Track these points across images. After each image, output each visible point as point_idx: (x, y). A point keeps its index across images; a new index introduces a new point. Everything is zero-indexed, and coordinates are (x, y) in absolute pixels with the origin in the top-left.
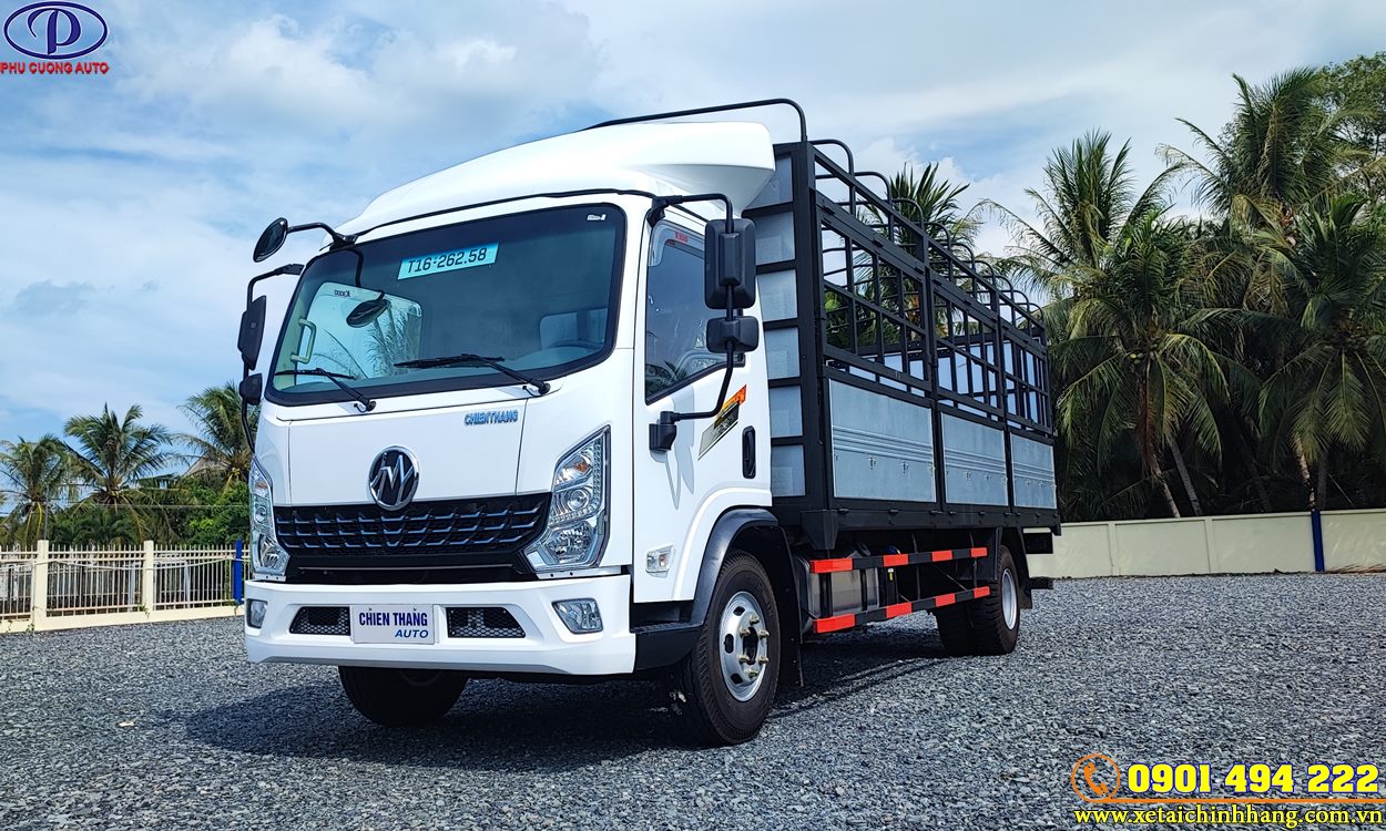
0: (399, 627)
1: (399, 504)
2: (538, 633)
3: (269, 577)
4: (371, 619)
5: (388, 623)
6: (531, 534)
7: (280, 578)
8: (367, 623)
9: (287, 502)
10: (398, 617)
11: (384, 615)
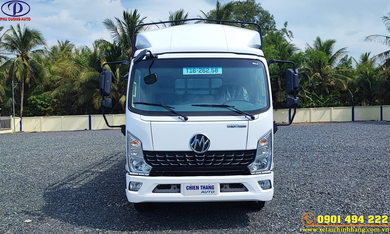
0: (202, 190)
1: (203, 151)
2: (253, 190)
3: (140, 174)
4: (191, 188)
5: (198, 189)
6: (251, 161)
7: (146, 175)
8: (190, 189)
9: (152, 150)
10: (202, 187)
11: (197, 186)
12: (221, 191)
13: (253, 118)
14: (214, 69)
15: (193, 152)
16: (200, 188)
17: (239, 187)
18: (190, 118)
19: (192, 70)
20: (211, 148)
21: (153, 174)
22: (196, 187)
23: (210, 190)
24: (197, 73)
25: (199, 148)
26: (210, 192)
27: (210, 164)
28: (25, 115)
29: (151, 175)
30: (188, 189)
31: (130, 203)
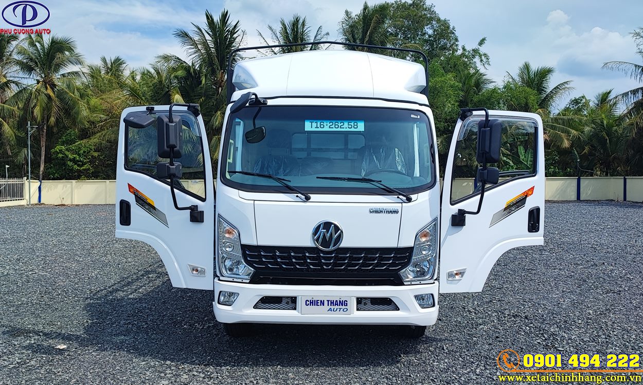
0: (330, 307)
1: (332, 248)
2: (407, 309)
3: (235, 280)
4: (313, 303)
5: (323, 305)
6: (405, 265)
7: (244, 281)
8: (310, 305)
9: (254, 243)
10: (330, 302)
11: (321, 301)
12: (358, 310)
13: (409, 200)
14: (352, 124)
15: (317, 248)
16: (326, 303)
17: (386, 303)
18: (313, 197)
19: (319, 124)
20: (344, 244)
21: (255, 279)
22: (319, 302)
23: (341, 307)
24: (326, 129)
25: (326, 243)
26: (342, 310)
27: (343, 268)
28: (47, 177)
29: (252, 281)
30: (308, 304)
31: (218, 324)
